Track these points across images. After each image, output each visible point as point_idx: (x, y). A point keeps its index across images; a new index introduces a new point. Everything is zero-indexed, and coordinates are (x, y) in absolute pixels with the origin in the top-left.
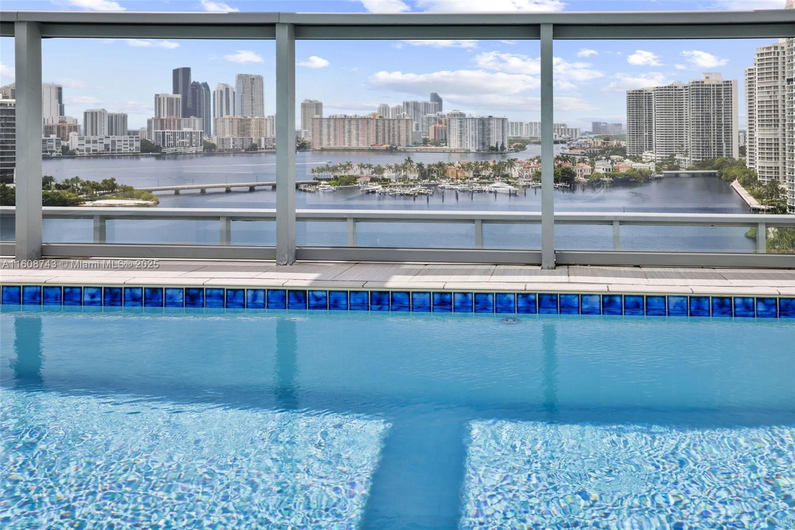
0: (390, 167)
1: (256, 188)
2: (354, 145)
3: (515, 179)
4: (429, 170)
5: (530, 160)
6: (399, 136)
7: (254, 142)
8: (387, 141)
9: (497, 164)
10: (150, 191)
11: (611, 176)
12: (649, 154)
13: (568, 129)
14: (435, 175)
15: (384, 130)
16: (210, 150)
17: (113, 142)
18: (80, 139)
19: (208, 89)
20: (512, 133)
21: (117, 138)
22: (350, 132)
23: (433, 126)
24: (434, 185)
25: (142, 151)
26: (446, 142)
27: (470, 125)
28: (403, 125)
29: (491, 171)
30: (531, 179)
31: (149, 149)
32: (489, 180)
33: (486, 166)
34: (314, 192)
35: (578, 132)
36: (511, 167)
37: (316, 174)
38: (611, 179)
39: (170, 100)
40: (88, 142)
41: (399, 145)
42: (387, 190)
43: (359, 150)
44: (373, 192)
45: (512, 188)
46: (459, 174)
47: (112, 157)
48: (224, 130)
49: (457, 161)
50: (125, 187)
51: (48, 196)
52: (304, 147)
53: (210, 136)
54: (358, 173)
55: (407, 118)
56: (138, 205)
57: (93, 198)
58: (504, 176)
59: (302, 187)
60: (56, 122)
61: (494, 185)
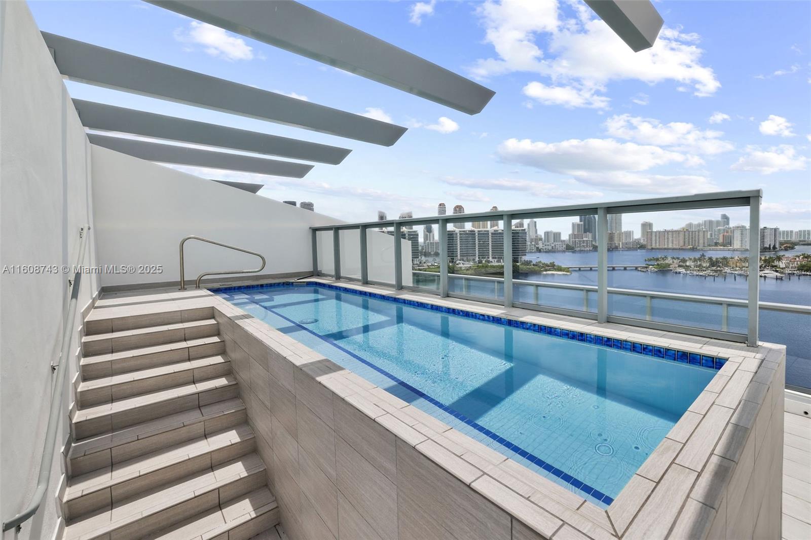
0: (690, 259)
1: (616, 268)
2: (670, 246)
3: (782, 269)
4: (716, 261)
5: (796, 256)
6: (699, 241)
7: (617, 245)
8: (691, 243)
9: (767, 258)
10: (568, 268)
14: (721, 265)
15: (689, 237)
16: (595, 248)
17: (555, 245)
18: (543, 244)
19: (595, 219)
20: (783, 238)
21: (556, 243)
22: (668, 239)
23: (722, 234)
24: (720, 270)
25: (567, 249)
26: (731, 244)
28: (701, 234)
29: (763, 263)
30: (796, 269)
31: (569, 248)
34: (645, 272)
36: (779, 260)
37: (647, 262)
39: (578, 225)
40: (546, 245)
41: (698, 246)
42: (688, 272)
43: (674, 249)
44: (680, 273)
45: (778, 274)
46: (738, 264)
47: (555, 252)
50: (558, 266)
51: (529, 269)
52: (642, 247)
53: (596, 242)
54: (671, 262)
55: (704, 230)
56: (564, 274)
57: (546, 270)
58: (773, 266)
59: (639, 269)
60: (534, 237)
61: (764, 272)
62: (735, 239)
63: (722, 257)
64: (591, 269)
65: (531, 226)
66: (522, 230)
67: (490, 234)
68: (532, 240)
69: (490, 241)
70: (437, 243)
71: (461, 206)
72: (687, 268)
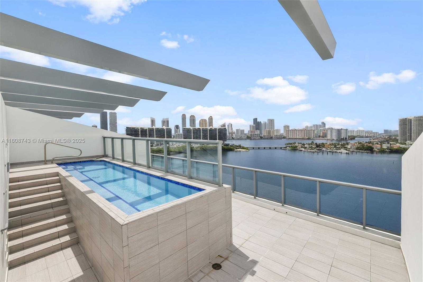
0: (307, 144)
1: (271, 148)
2: (298, 137)
3: (349, 149)
4: (319, 145)
5: (355, 143)
6: (311, 135)
7: (272, 136)
8: (307, 136)
9: (342, 144)
10: (248, 148)
11: (389, 149)
12: (410, 142)
13: (373, 133)
14: (321, 147)
15: (307, 133)
16: (261, 138)
17: (241, 136)
18: (235, 135)
19: (261, 123)
20: (350, 134)
22: (296, 133)
23: (322, 132)
24: (320, 149)
25: (247, 138)
26: (326, 137)
27: (334, 131)
28: (312, 132)
29: (340, 146)
30: (355, 149)
31: (249, 138)
32: (339, 148)
33: (339, 144)
35: (377, 133)
36: (348, 145)
38: (390, 150)
39: (253, 126)
40: (237, 136)
41: (311, 137)
42: (306, 150)
43: (299, 139)
44: (302, 150)
45: (347, 151)
46: (329, 146)
47: (241, 139)
48: (265, 133)
49: (329, 142)
50: (243, 147)
51: (228, 148)
52: (284, 138)
53: (261, 135)
54: (298, 145)
55: (313, 129)
56: (246, 151)
57: (237, 149)
58: (345, 148)
59: (282, 148)
60: (231, 132)
61: (341, 150)
62: (328, 134)
63: (321, 143)
64: (259, 148)
65: (229, 127)
66: (224, 128)
67: (208, 130)
68: (230, 133)
69: (208, 134)
70: (181, 134)
71: (194, 115)
72: (305, 148)
